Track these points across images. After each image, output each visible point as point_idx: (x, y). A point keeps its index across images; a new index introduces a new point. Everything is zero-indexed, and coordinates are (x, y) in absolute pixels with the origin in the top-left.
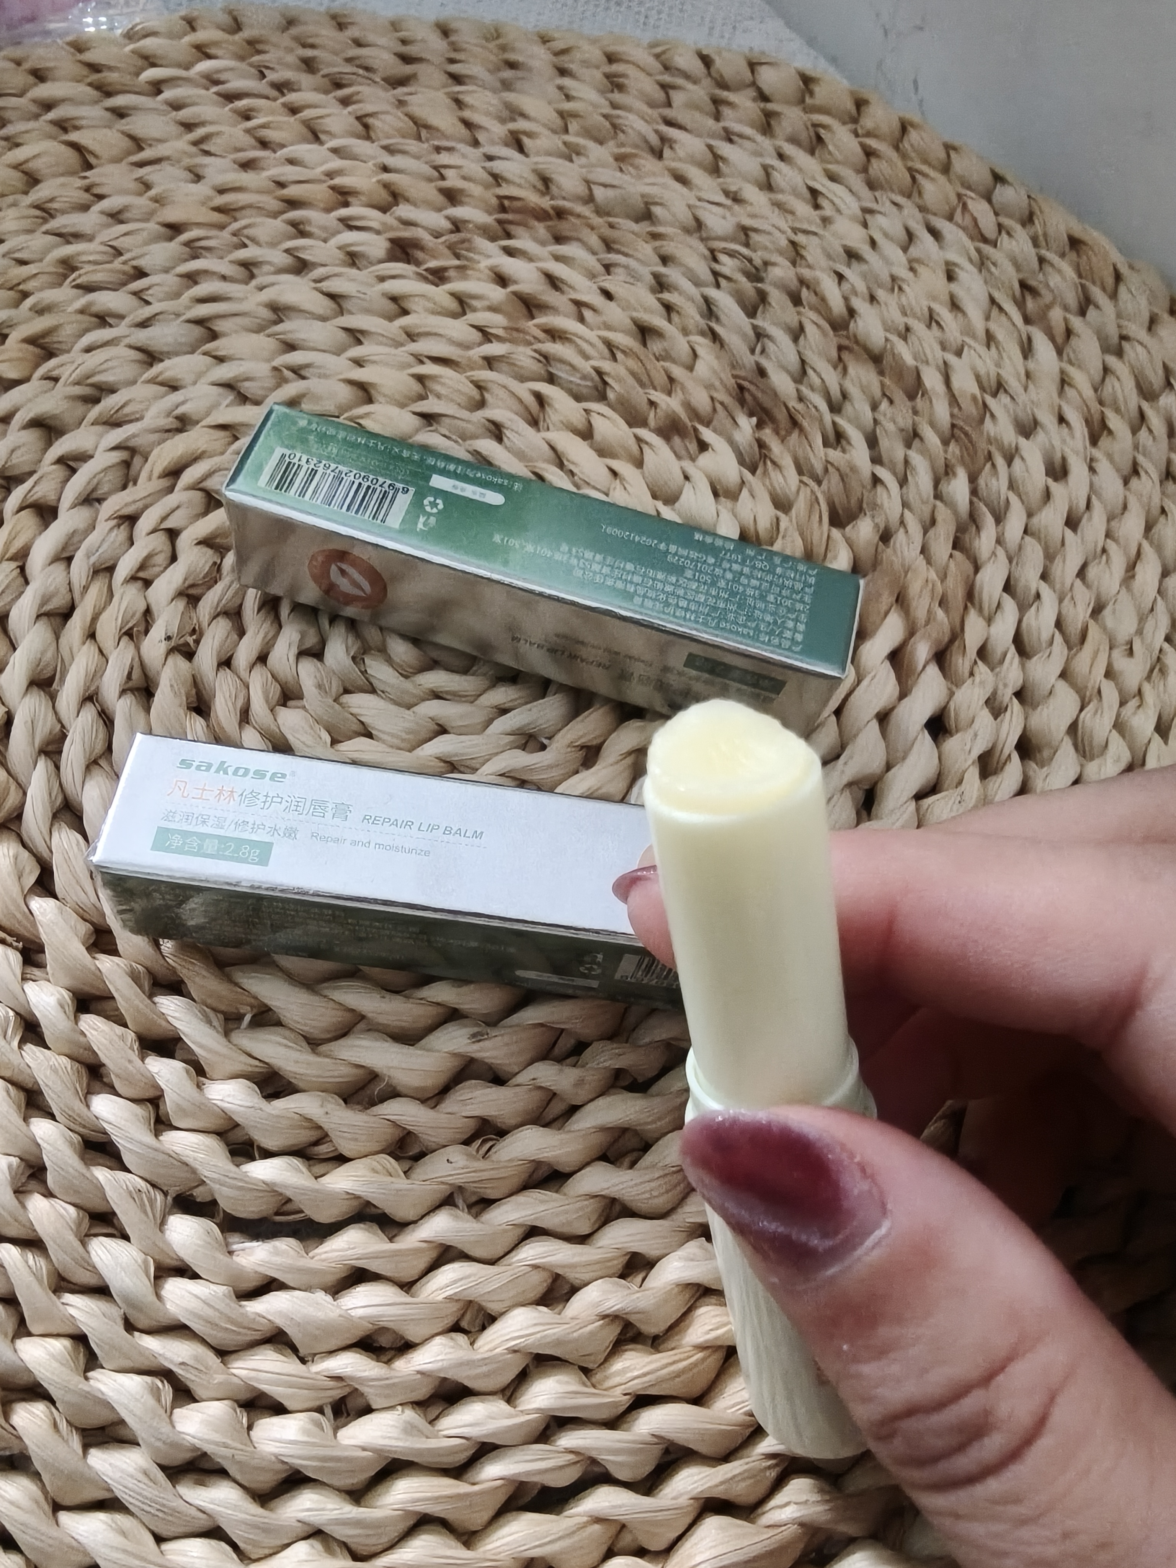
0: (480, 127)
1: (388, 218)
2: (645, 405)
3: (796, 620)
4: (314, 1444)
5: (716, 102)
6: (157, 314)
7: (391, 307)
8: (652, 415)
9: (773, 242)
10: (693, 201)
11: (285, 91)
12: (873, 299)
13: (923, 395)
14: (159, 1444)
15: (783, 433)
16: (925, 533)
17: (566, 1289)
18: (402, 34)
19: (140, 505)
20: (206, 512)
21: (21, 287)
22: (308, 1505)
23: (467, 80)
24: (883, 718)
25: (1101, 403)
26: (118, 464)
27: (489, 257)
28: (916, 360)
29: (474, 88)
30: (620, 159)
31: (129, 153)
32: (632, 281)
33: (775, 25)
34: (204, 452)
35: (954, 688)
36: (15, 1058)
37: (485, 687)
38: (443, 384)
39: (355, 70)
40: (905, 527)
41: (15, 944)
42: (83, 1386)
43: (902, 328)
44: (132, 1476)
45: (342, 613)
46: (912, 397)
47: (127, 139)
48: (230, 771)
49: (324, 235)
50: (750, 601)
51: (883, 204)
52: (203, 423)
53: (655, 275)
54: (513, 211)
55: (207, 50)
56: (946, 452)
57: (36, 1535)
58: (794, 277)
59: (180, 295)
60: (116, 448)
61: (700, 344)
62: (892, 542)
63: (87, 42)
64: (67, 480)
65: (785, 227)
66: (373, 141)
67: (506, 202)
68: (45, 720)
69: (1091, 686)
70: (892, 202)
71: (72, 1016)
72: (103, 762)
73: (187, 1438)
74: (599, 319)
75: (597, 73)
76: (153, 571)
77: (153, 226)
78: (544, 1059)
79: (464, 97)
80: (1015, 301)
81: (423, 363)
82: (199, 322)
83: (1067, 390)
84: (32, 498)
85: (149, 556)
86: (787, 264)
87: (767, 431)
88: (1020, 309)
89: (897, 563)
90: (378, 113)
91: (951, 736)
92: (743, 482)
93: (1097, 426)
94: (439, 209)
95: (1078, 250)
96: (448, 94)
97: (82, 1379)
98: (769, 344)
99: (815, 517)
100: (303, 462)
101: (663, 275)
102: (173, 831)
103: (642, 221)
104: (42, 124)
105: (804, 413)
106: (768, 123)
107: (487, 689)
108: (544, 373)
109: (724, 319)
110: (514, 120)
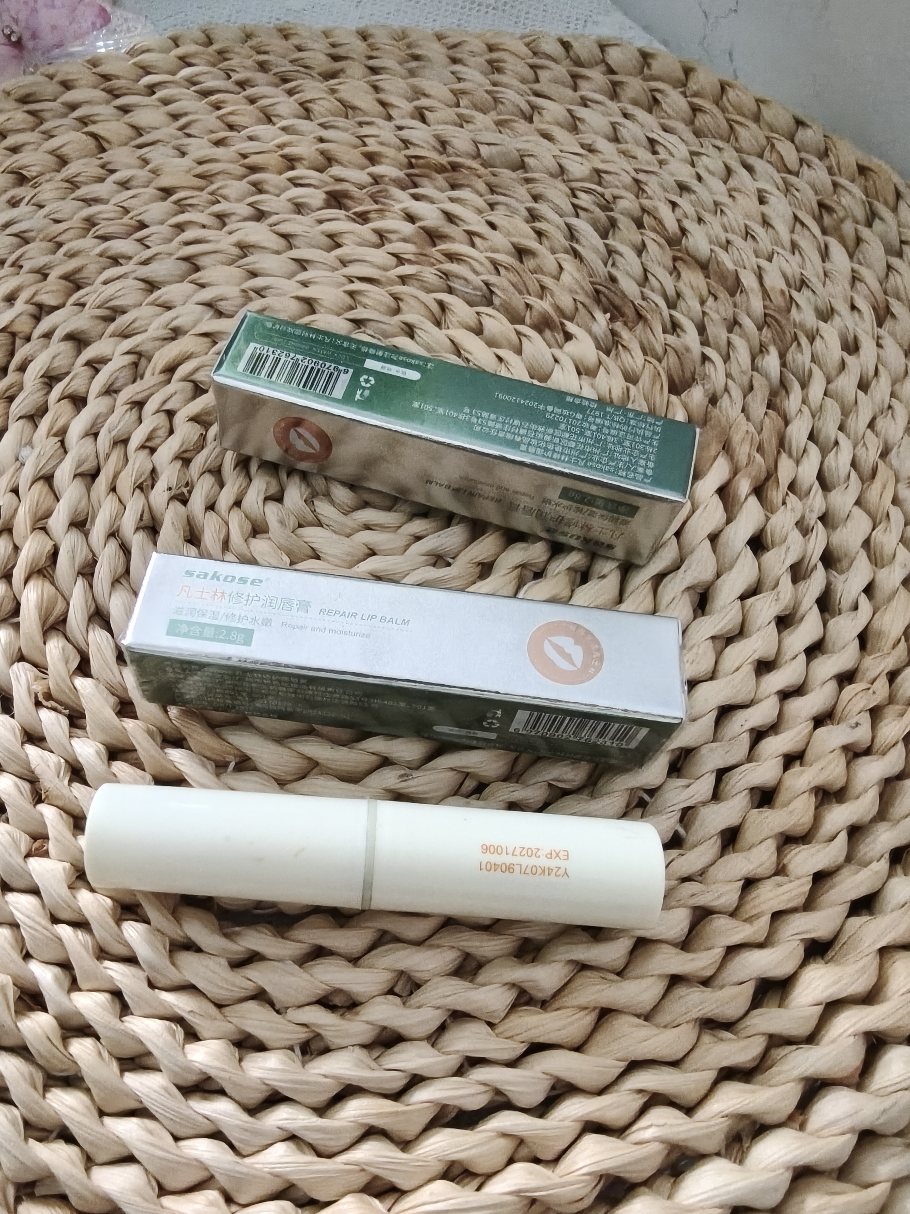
0: (392, 106)
1: (324, 176)
2: (522, 307)
3: (648, 459)
4: (288, 1071)
5: (575, 77)
6: (156, 255)
7: (328, 241)
8: (528, 313)
9: (620, 182)
10: (558, 153)
11: (246, 87)
12: (700, 220)
13: (741, 292)
14: (176, 1068)
15: (630, 324)
16: (744, 398)
17: (474, 964)
18: (331, 40)
19: (146, 393)
20: (194, 398)
21: (57, 239)
22: (285, 1116)
23: (381, 71)
24: (714, 538)
25: (885, 293)
26: (129, 364)
27: (400, 202)
28: (736, 265)
29: (387, 76)
30: (500, 124)
31: (133, 139)
32: (510, 214)
33: (618, 17)
34: (192, 353)
35: (769, 515)
36: (65, 791)
37: (404, 520)
38: (368, 297)
39: (298, 68)
40: (729, 393)
41: (64, 711)
42: (119, 1025)
43: (724, 241)
44: (155, 1091)
45: (297, 468)
46: (732, 294)
47: (130, 128)
48: (221, 578)
49: (278, 192)
50: (610, 446)
51: (707, 148)
52: (189, 333)
53: (529, 210)
54: (419, 167)
55: (188, 60)
56: (760, 335)
57: (89, 1131)
58: (637, 206)
59: (171, 240)
60: (128, 353)
61: (565, 260)
62: (718, 404)
63: (100, 59)
64: (93, 378)
65: (629, 168)
66: (312, 120)
67: (413, 160)
68: (82, 550)
69: (881, 509)
70: (714, 146)
71: (106, 762)
72: (123, 581)
73: (196, 1064)
74: (486, 244)
75: (481, 60)
76: (157, 441)
77: (151, 191)
78: (454, 795)
79: (380, 84)
80: (814, 217)
81: (353, 282)
82: (186, 259)
83: (858, 284)
84: (69, 391)
85: (154, 430)
86: (632, 197)
87: (618, 323)
88: (818, 223)
89: (723, 420)
90: (314, 100)
91: (768, 551)
92: (600, 363)
93: (882, 312)
94: (363, 168)
95: (865, 176)
96: (368, 82)
97: (117, 1020)
98: (617, 257)
99: (658, 387)
100: (270, 353)
101: (535, 209)
102: (182, 622)
103: (518, 170)
104: (70, 120)
105: (647, 308)
106: (615, 91)
107: (407, 522)
108: (445, 286)
109: (583, 240)
110: (418, 99)
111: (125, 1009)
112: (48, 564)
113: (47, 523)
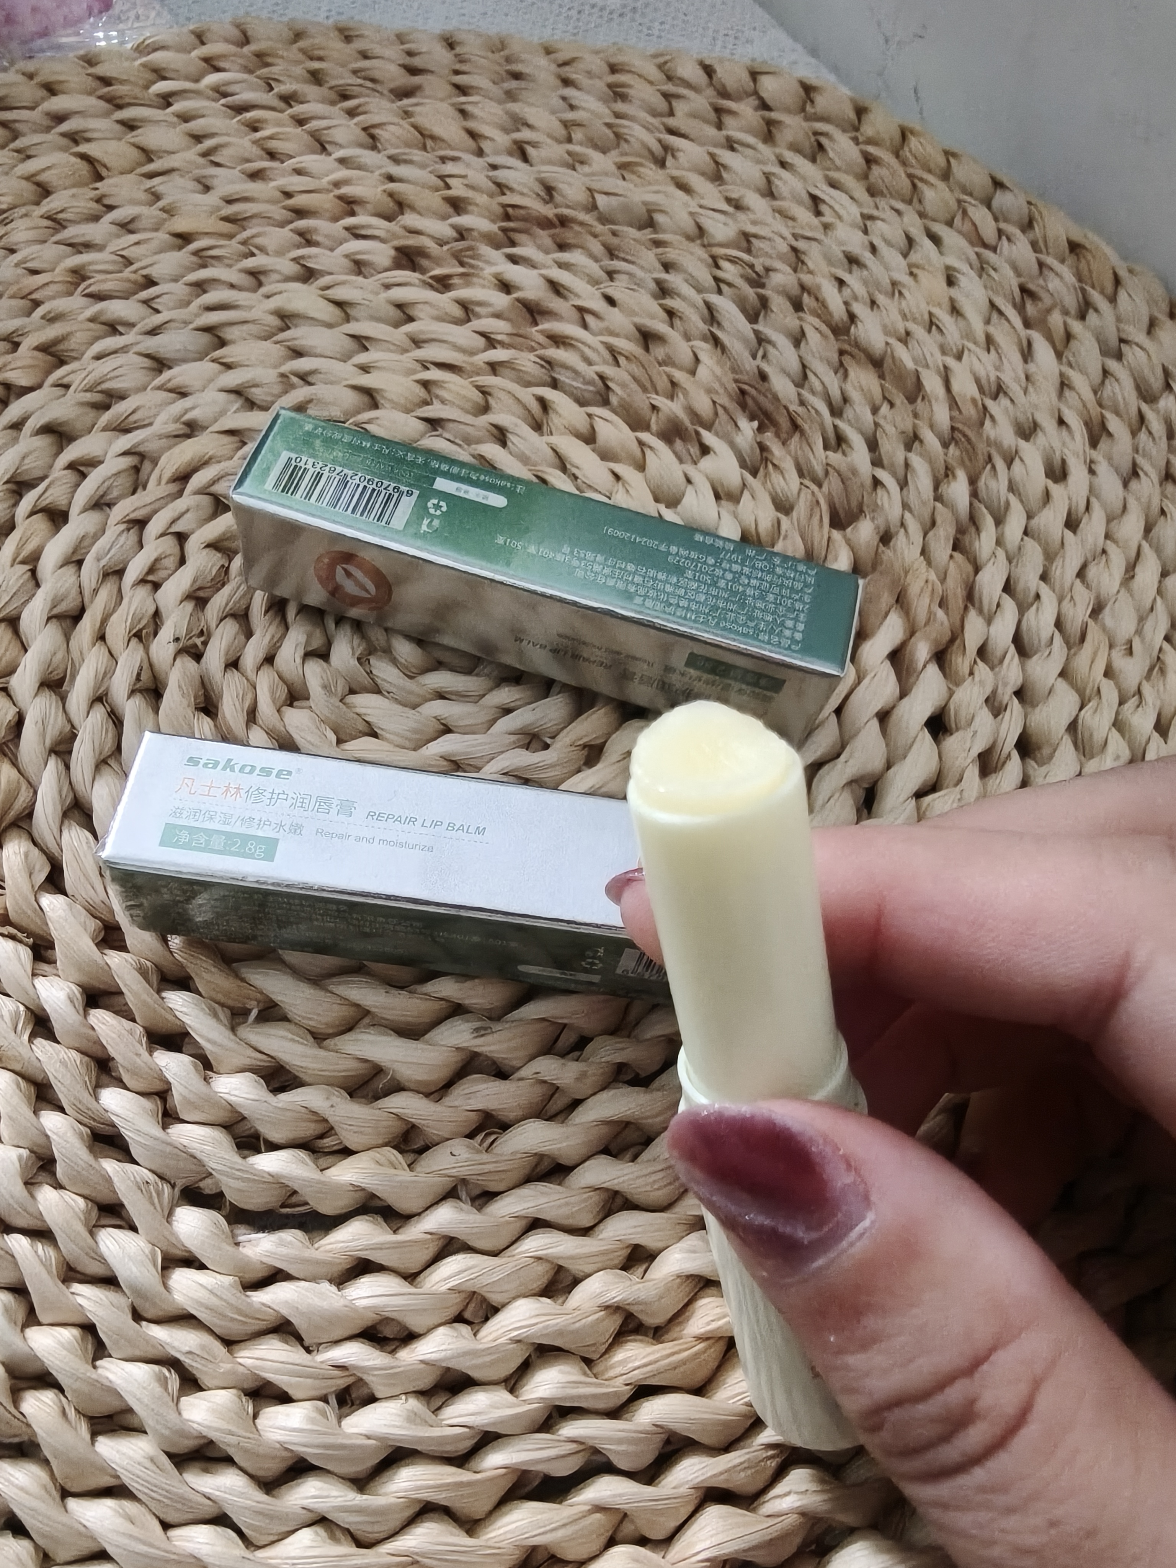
0: (484, 137)
1: (393, 226)
2: (646, 408)
3: (797, 619)
4: (318, 1432)
5: (719, 111)
6: (166, 322)
7: (397, 314)
8: (654, 419)
9: (774, 248)
10: (696, 209)
11: (293, 103)
12: (873, 304)
13: (923, 399)
14: (166, 1432)
15: (784, 436)
16: (925, 535)
17: (568, 1280)
18: (408, 46)
19: (149, 509)
20: (214, 516)
21: (33, 296)
22: (312, 1492)
23: (471, 92)
24: (883, 716)
25: (1101, 405)
26: (127, 469)
27: (493, 264)
28: (916, 363)
29: (479, 99)
30: (623, 167)
31: (140, 164)
32: (634, 287)
33: (778, 35)
34: (212, 457)
35: (954, 688)
36: (25, 1052)
37: (489, 687)
38: (448, 390)
39: (362, 81)
40: (905, 529)
41: (25, 940)
42: (91, 1373)
43: (903, 332)
44: (138, 1464)
45: (347, 615)
46: (912, 400)
47: (136, 151)
48: (237, 768)
49: (330, 244)
50: (749, 600)
51: (884, 211)
52: (210, 429)
53: (659, 283)
54: (517, 219)
55: (216, 63)
56: (946, 454)
57: (45, 1521)
58: (796, 283)
59: (189, 303)
60: (125, 454)
61: (702, 350)
62: (892, 544)
63: (98, 55)
64: (78, 485)
65: (787, 233)
66: (379, 152)
67: (510, 210)
68: (56, 719)
69: (1090, 685)
70: (892, 208)
71: (81, 1011)
72: (112, 762)
73: (195, 1426)
74: (602, 325)
75: (600, 85)
76: (162, 574)
77: (162, 236)
78: (545, 1054)
79: (469, 108)
80: (1015, 306)
81: (428, 369)
82: (208, 329)
83: (1067, 393)
84: (43, 503)
85: (157, 560)
86: (789, 270)
87: (769, 434)
88: (1020, 314)
89: (897, 566)
90: (384, 124)
91: (951, 734)
92: (744, 485)
93: (1096, 429)
94: (444, 218)
95: (1077, 255)
96: (453, 105)
97: (90, 1367)
98: (770, 349)
99: (816, 519)
100: (309, 466)
101: (665, 281)
102: (183, 827)
103: (646, 228)
104: (52, 137)
105: (805, 417)
106: (770, 131)
107: (491, 690)
108: (549, 380)
109: (725, 324)
110: (518, 130)
111: (100, 1350)
112: (10, 737)
113: (8, 683)
